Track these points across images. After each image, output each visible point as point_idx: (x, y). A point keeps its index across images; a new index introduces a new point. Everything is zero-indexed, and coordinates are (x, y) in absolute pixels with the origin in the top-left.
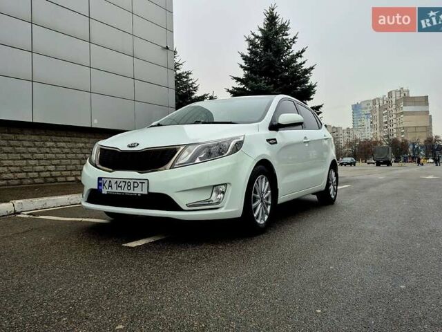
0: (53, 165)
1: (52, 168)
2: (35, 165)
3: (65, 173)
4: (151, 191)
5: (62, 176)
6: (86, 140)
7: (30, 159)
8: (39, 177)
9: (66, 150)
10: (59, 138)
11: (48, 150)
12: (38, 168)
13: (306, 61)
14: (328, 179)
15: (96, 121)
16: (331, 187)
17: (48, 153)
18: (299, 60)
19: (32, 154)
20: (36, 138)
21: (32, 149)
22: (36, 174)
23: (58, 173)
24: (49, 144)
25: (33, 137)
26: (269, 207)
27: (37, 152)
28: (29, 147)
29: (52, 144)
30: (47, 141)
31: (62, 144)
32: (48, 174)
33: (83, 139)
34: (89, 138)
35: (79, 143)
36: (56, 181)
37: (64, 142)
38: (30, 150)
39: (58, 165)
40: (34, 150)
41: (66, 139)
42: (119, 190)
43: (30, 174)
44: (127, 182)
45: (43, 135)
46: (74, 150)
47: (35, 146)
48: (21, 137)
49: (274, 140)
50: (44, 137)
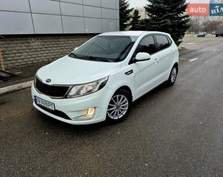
4: (56, 109)
6: (84, 39)
10: (73, 39)
14: (171, 74)
15: (86, 30)
19: (65, 46)
24: (70, 42)
25: (64, 40)
31: (75, 42)
33: (82, 39)
40: (65, 45)
41: (76, 39)
42: (43, 105)
44: (46, 102)
48: (59, 40)
49: (131, 71)
50: (68, 39)
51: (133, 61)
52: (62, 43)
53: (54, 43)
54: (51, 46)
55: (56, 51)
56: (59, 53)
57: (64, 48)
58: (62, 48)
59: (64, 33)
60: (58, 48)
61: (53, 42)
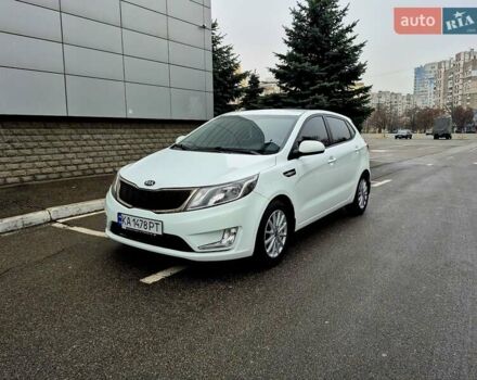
0: (91, 157)
1: (90, 160)
2: (74, 159)
3: (102, 165)
4: (165, 232)
5: (100, 168)
6: (122, 131)
7: (68, 153)
8: (78, 170)
9: (103, 142)
10: (95, 130)
11: (84, 143)
12: (76, 161)
13: (357, 37)
14: (358, 191)
15: (130, 112)
16: (361, 199)
17: (84, 146)
18: (349, 35)
19: (70, 147)
20: (73, 131)
21: (69, 142)
22: (74, 168)
23: (96, 166)
24: (85, 137)
25: (69, 131)
26: (284, 239)
27: (74, 145)
28: (65, 141)
29: (88, 136)
30: (84, 134)
31: (98, 136)
32: (85, 167)
33: (119, 130)
34: (125, 128)
35: (115, 134)
36: (95, 173)
37: (100, 134)
38: (67, 143)
39: (95, 157)
40: (71, 143)
41: (102, 130)
42: (137, 228)
43: (68, 167)
44: (144, 221)
45: (79, 128)
46: (111, 142)
47: (72, 140)
48: (57, 131)
49: (293, 172)
50: (80, 131)
51: (294, 155)
52: (63, 137)
53: (41, 138)
54: (31, 144)
55: (44, 158)
56: (51, 163)
57: (66, 150)
58: (63, 150)
59: (70, 115)
60: (50, 151)
61: (39, 134)
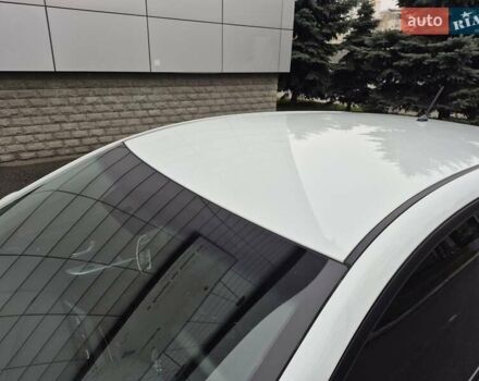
0: (101, 128)
2: (75, 130)
7: (65, 122)
9: (120, 107)
10: (105, 90)
12: (78, 133)
15: (156, 63)
17: (90, 112)
19: (67, 114)
20: (70, 92)
21: (66, 108)
22: (76, 142)
23: (110, 139)
24: (89, 99)
25: (65, 92)
27: (75, 111)
28: (61, 105)
29: (95, 99)
30: (88, 95)
31: (111, 98)
33: (143, 89)
34: (152, 87)
35: (136, 94)
37: (113, 95)
38: (63, 109)
39: (108, 127)
40: (69, 109)
41: (117, 90)
43: (67, 142)
45: (80, 87)
46: (130, 106)
47: (70, 104)
48: (46, 92)
50: (81, 91)
52: (56, 101)
53: (22, 102)
54: (7, 112)
55: (30, 129)
56: (41, 137)
57: (63, 118)
61: (18, 97)
